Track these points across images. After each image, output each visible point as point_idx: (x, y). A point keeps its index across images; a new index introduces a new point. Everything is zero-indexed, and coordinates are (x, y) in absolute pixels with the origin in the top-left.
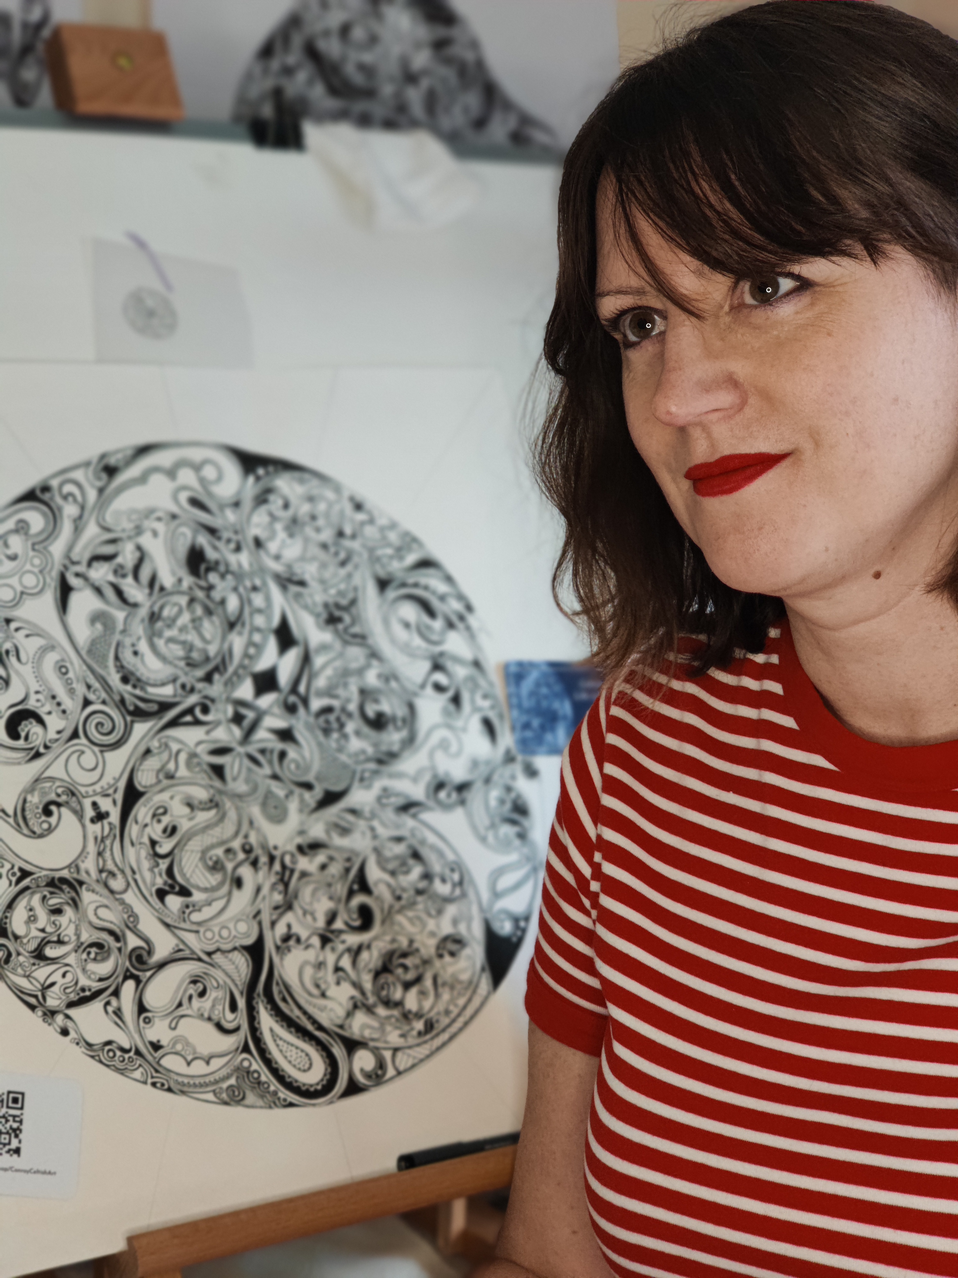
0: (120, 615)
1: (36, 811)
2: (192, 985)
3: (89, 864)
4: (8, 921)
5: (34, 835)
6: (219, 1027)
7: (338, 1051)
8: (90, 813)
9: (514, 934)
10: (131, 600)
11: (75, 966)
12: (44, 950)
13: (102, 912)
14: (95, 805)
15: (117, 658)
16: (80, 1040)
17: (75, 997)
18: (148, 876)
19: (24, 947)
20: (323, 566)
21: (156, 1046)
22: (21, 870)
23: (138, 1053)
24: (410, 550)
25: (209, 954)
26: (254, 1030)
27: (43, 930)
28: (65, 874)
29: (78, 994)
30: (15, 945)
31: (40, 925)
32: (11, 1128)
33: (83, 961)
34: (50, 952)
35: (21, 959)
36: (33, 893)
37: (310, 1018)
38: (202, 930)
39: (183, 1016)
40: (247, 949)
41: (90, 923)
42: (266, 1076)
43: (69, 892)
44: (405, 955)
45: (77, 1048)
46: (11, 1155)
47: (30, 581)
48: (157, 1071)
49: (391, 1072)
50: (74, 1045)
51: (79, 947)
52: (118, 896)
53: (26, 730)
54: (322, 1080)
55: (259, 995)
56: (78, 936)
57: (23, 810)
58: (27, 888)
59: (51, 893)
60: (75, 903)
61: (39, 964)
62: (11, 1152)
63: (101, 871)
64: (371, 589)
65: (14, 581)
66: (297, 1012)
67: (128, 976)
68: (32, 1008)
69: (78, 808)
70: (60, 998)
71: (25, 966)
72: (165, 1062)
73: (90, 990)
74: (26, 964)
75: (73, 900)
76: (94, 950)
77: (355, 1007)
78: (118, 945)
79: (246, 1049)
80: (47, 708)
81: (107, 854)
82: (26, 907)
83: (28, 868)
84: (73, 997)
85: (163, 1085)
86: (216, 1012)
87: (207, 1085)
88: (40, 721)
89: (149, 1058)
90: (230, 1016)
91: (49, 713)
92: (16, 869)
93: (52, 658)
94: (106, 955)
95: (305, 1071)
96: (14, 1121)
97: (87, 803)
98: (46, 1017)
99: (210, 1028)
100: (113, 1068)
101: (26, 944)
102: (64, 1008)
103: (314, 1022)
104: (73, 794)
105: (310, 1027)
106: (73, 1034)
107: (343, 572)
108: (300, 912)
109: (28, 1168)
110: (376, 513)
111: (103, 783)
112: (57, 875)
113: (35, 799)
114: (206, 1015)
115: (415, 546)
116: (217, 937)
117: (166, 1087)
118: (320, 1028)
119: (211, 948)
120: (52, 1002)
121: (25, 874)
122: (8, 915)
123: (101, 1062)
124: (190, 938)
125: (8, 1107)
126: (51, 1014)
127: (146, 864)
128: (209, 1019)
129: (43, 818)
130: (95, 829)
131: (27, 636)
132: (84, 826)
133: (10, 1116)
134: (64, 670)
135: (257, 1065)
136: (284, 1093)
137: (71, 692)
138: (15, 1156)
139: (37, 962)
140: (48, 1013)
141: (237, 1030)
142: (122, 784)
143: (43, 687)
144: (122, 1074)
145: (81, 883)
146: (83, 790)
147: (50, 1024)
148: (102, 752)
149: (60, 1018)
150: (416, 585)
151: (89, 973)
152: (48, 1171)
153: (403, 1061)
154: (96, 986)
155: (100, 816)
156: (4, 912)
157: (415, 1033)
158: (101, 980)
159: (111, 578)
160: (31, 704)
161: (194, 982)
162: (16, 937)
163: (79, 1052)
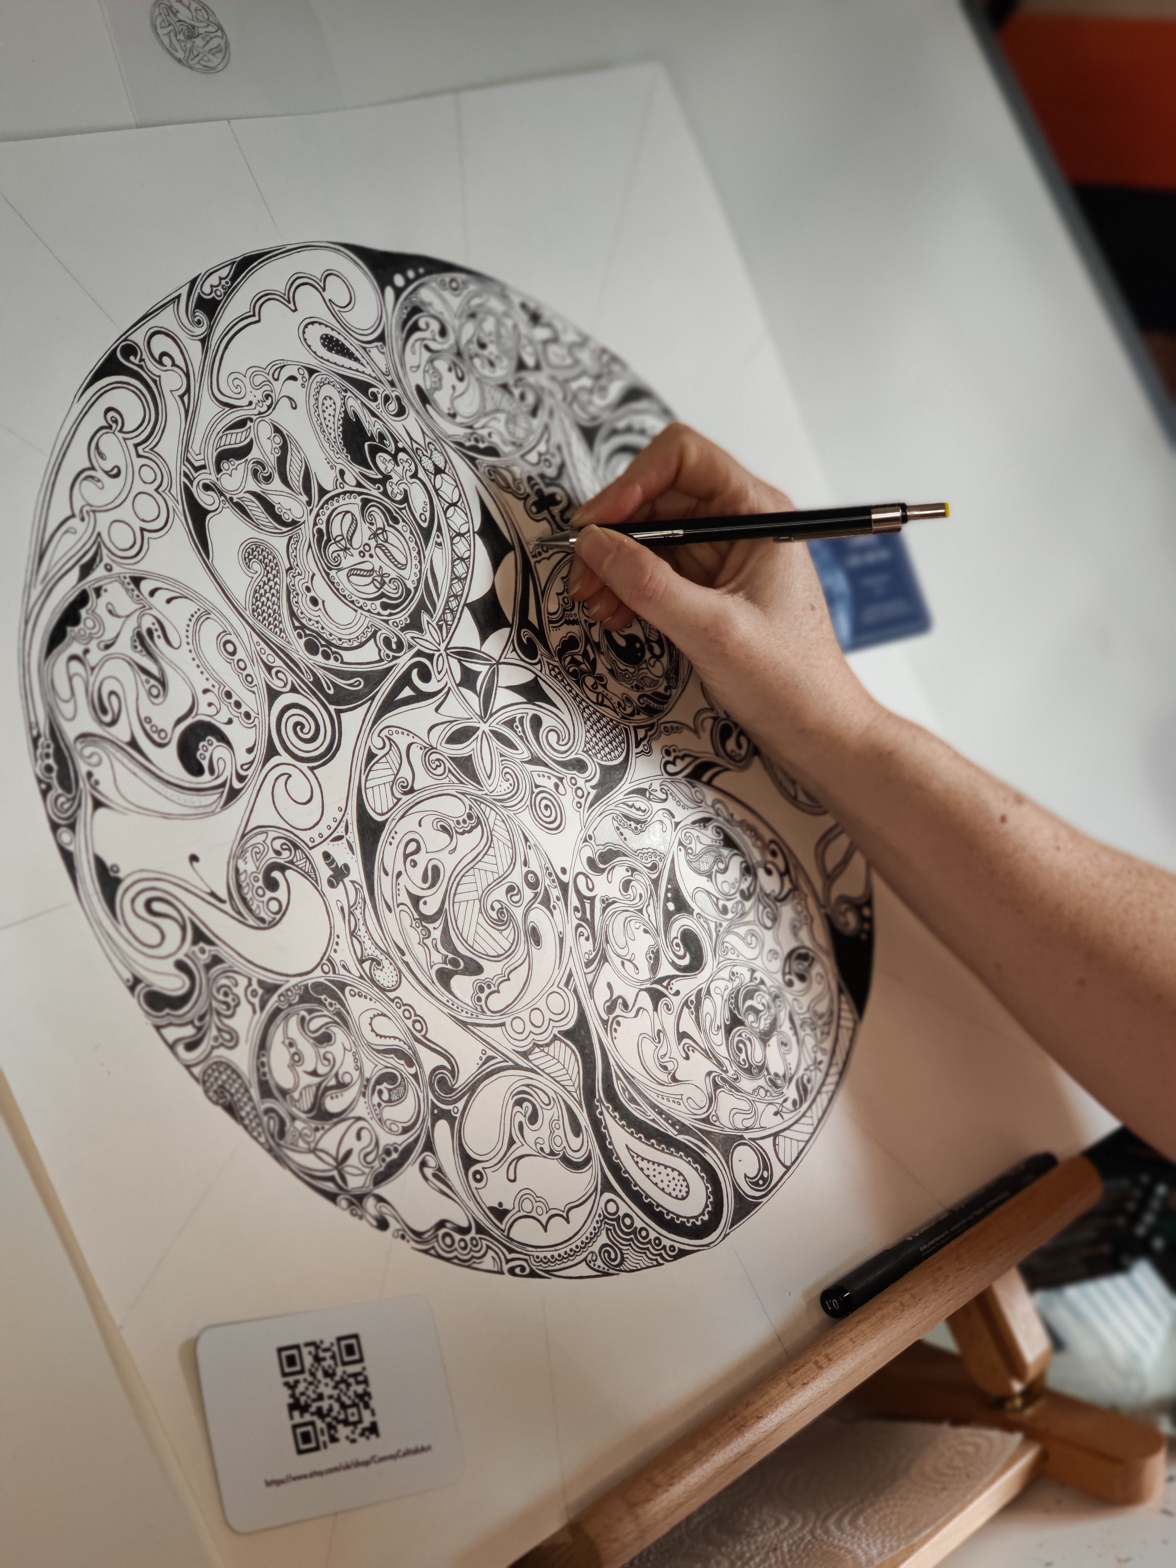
0: (279, 543)
1: (257, 885)
2: (517, 1108)
3: (344, 954)
4: (266, 1069)
5: (264, 924)
6: (567, 1161)
7: (713, 1157)
8: (325, 872)
9: (861, 930)
10: (287, 518)
11: (368, 1117)
12: (324, 1104)
13: (381, 1024)
14: (327, 856)
15: (293, 614)
16: (404, 1231)
17: (381, 1166)
18: (419, 951)
19: (297, 1104)
20: (512, 419)
21: (500, 1213)
22: (261, 983)
23: (481, 1230)
24: (611, 376)
25: (525, 1055)
26: (608, 1153)
27: (314, 1073)
28: (318, 976)
29: (384, 1160)
30: (286, 1105)
31: (309, 1065)
32: (357, 1395)
33: (376, 1107)
34: (333, 1105)
35: (299, 1125)
36: (287, 1018)
37: (668, 1118)
38: (508, 1021)
39: (520, 1158)
40: (568, 1034)
41: (369, 1045)
42: (640, 1220)
43: (331, 1005)
44: (750, 995)
45: (403, 1243)
46: (368, 1438)
47: (147, 508)
48: (511, 1251)
49: (778, 1170)
50: (399, 1240)
51: (366, 1087)
52: (392, 995)
53: (208, 755)
54: (707, 1206)
55: (600, 1101)
56: (360, 1069)
57: (239, 887)
58: (277, 1011)
59: (310, 1011)
60: (342, 1019)
61: (323, 1128)
62: (367, 1433)
63: (361, 961)
64: (578, 446)
65: (125, 513)
66: (653, 1114)
67: (438, 1115)
68: (332, 1197)
69: (308, 867)
70: (364, 1173)
71: (306, 1135)
72: (516, 1233)
73: (396, 1150)
74: (307, 1131)
75: (339, 1014)
76: (384, 1086)
77: (716, 1086)
78: (412, 1071)
79: (607, 1187)
80: (223, 716)
81: (362, 932)
82: (283, 1043)
83: (270, 979)
84: (379, 1166)
85: (523, 1269)
86: (558, 1141)
87: (574, 1253)
88: (223, 738)
89: (496, 1233)
90: (575, 1142)
91: (230, 722)
92: (255, 985)
93: (210, 630)
94: (401, 1089)
95: (683, 1198)
96: (358, 1383)
97: (317, 855)
98: (353, 1207)
99: (555, 1165)
100: (455, 1261)
101: (298, 1101)
102: (371, 1187)
103: (675, 1123)
104: (296, 847)
105: (672, 1132)
106: (394, 1225)
107: (537, 423)
108: (617, 961)
109: (393, 1452)
110: (558, 325)
111: (327, 820)
112: (310, 980)
113: (248, 866)
114: (547, 1151)
115: (616, 368)
116: (529, 1027)
117: (527, 1271)
118: (684, 1129)
119: (526, 1045)
120: (355, 1182)
121: (270, 989)
122: (264, 1059)
123: (439, 1257)
124: (495, 1035)
125: (345, 1364)
126: (357, 1200)
127: (414, 936)
128: (552, 1153)
129: (269, 894)
130: (336, 895)
131: (169, 601)
132: (322, 895)
133: (351, 1375)
134: (230, 648)
135: (626, 1207)
136: (669, 1240)
137: (248, 680)
138: (373, 1437)
139: (319, 1124)
140: (354, 1201)
141: (588, 1160)
142: (352, 816)
143: (212, 682)
144: (469, 1267)
145: (342, 986)
146: (305, 836)
147: (361, 1217)
148: (312, 769)
149: (370, 1204)
150: (629, 430)
151: (388, 1123)
152: (419, 1447)
153: (788, 1149)
154: (402, 1140)
155: (339, 874)
156: (258, 1057)
157: (789, 1105)
158: (405, 1130)
159: (252, 486)
160: (204, 713)
161: (519, 1103)
162: (284, 1093)
163: (407, 1249)
